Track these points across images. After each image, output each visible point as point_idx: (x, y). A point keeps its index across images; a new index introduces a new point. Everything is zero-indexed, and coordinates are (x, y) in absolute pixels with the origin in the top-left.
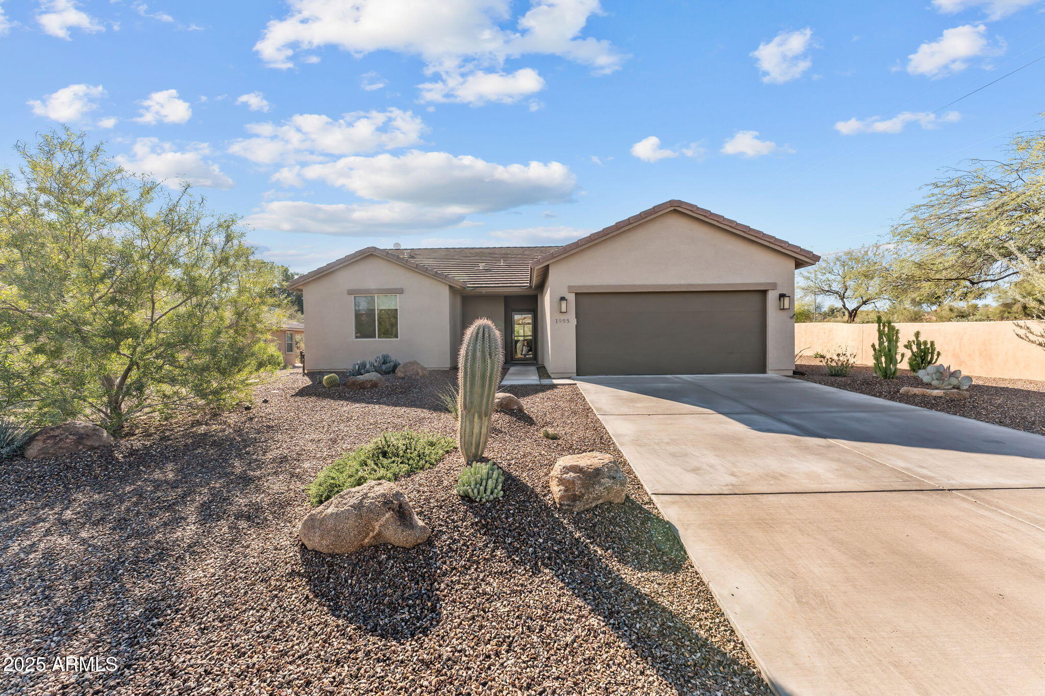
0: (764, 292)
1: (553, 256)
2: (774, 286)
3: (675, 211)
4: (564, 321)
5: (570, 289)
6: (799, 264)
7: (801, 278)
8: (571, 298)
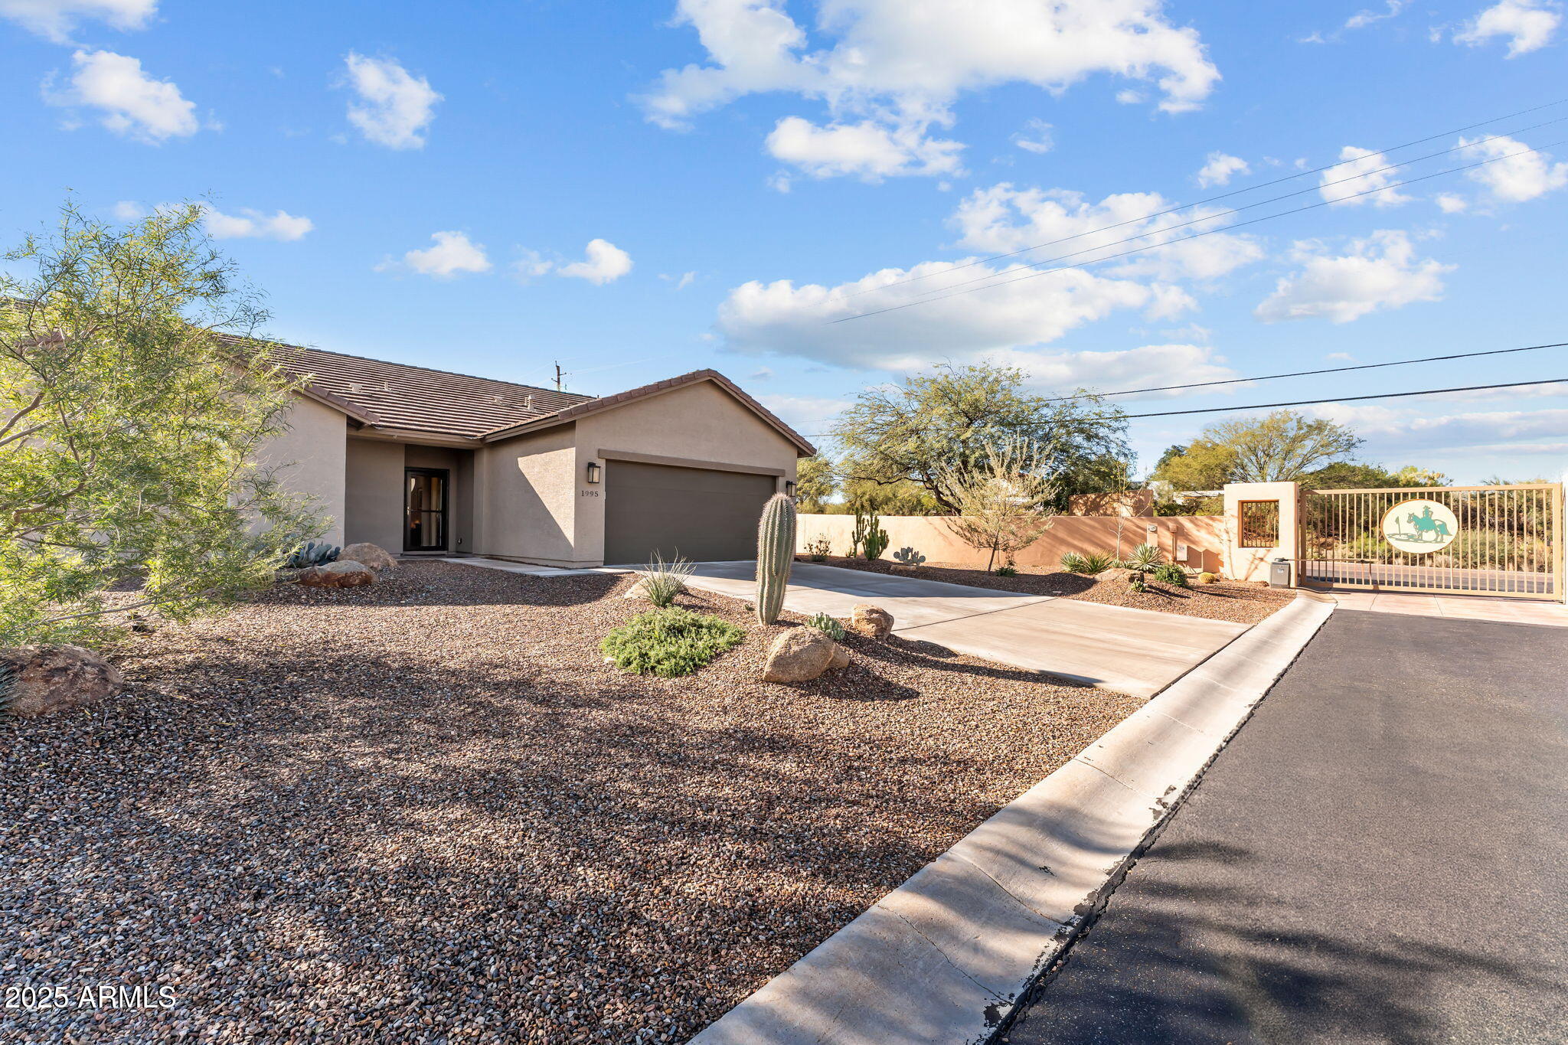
0: (774, 478)
1: (587, 409)
2: (783, 473)
3: (711, 382)
4: (592, 493)
5: (600, 453)
6: (801, 454)
7: (803, 465)
8: (602, 463)
